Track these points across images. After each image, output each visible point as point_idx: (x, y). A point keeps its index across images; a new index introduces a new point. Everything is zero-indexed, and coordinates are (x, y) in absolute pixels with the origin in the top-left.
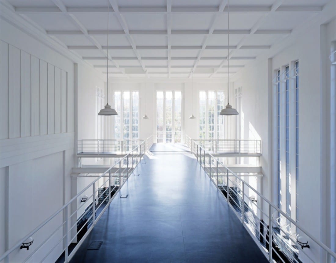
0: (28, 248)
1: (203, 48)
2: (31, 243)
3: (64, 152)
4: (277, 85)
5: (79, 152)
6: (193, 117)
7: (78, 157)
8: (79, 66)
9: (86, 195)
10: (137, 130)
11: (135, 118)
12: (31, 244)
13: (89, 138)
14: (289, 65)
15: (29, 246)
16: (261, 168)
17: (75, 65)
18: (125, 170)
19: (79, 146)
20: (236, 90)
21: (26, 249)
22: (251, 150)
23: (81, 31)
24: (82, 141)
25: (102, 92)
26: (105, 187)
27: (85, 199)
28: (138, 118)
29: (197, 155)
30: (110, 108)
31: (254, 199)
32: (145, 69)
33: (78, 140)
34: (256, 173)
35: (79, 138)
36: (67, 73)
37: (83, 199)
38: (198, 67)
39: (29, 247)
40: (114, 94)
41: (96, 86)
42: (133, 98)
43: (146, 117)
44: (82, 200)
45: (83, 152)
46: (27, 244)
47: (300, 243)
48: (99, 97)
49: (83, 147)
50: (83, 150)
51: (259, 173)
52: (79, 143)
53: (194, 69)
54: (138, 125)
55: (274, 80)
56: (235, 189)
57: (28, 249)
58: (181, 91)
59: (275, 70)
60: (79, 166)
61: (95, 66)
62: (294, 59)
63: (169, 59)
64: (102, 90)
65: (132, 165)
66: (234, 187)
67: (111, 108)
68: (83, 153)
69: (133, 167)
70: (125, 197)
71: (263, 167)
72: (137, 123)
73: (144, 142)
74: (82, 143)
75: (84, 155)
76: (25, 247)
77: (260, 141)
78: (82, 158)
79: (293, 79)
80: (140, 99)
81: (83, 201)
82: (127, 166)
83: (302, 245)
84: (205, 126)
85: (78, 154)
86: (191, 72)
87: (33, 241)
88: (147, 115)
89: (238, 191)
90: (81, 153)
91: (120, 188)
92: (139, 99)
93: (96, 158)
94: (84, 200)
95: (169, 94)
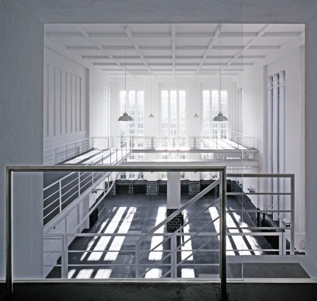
1: (204, 57)
4: (271, 90)
6: (196, 116)
8: (90, 72)
10: (142, 127)
11: (141, 116)
14: (279, 74)
17: (87, 70)
20: (238, 90)
23: (97, 47)
24: (93, 138)
25: (108, 91)
26: (112, 180)
28: (143, 116)
31: (252, 190)
32: (151, 72)
33: (90, 137)
36: (80, 78)
38: (200, 70)
40: (120, 93)
41: (104, 87)
42: (138, 97)
43: (151, 116)
47: (284, 223)
48: (106, 97)
49: (94, 143)
50: (94, 146)
51: (256, 167)
53: (197, 72)
54: (143, 123)
55: (269, 85)
56: (237, 183)
59: (269, 77)
61: (103, 70)
62: (283, 70)
63: (173, 65)
64: (108, 90)
66: (236, 181)
67: (128, 115)
72: (142, 120)
74: (93, 140)
77: (257, 138)
79: (282, 86)
83: (286, 224)
84: (208, 123)
86: (194, 74)
88: (152, 114)
89: (240, 184)
92: (144, 98)
94: (95, 191)
95: (173, 93)
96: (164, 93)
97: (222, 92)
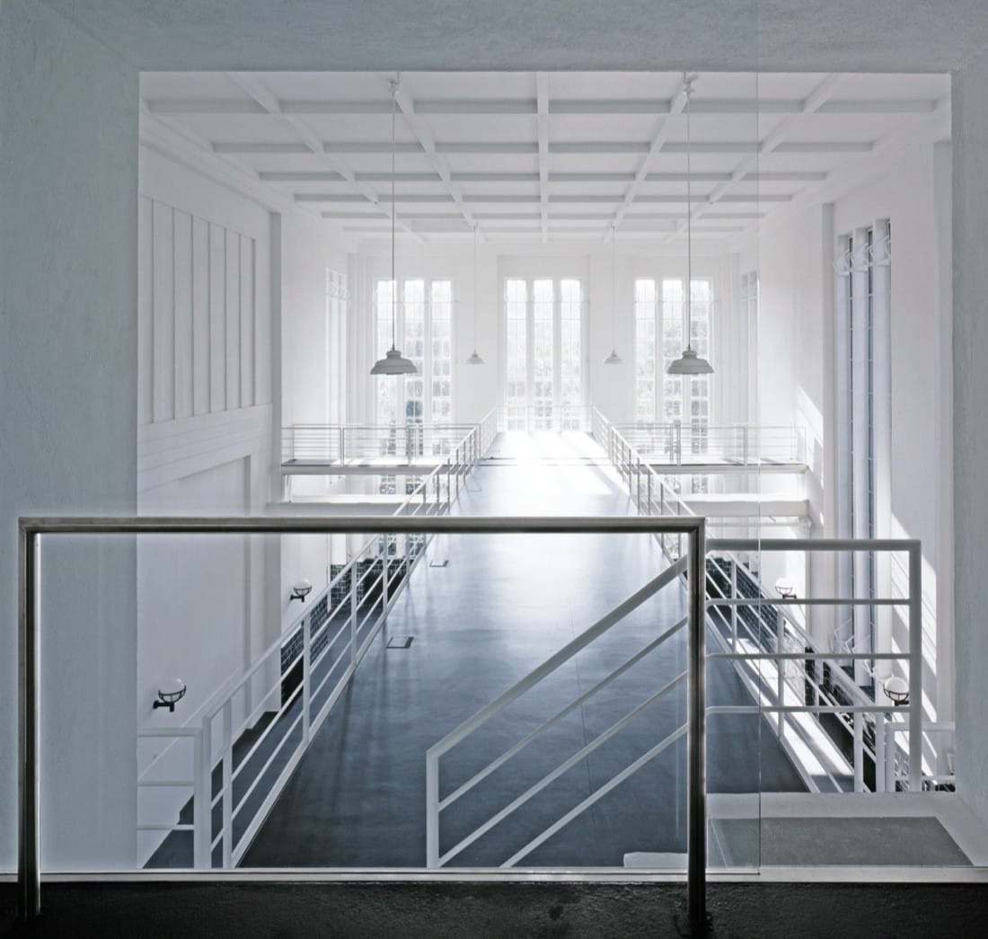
0: (171, 705)
1: (638, 178)
2: (181, 692)
3: (247, 459)
4: (847, 277)
5: (284, 460)
6: (613, 358)
7: (285, 475)
8: (284, 221)
9: (307, 581)
10: (446, 393)
11: (442, 358)
12: (180, 697)
13: (309, 419)
14: (871, 228)
15: (177, 700)
16: (807, 502)
17: (274, 216)
18: (419, 508)
19: (285, 443)
20: (745, 277)
21: (168, 708)
22: (785, 455)
23: (304, 146)
24: (293, 428)
25: (340, 283)
27: (303, 590)
28: (450, 358)
29: (621, 468)
30: (400, 358)
31: (788, 591)
32: (472, 222)
33: (283, 426)
34: (794, 519)
35: (285, 423)
36: (254, 241)
37: (296, 590)
38: (627, 216)
39: (176, 704)
40: (376, 287)
41: (327, 270)
42: (434, 300)
43: (475, 358)
44: (295, 595)
45: (294, 460)
46: (171, 695)
47: (890, 692)
48: (333, 299)
49: (296, 445)
50: (296, 453)
51: (801, 518)
52: (285, 434)
53: (616, 222)
54: (449, 380)
55: (841, 263)
57: (172, 710)
58: (581, 281)
59: (841, 237)
60: (286, 499)
61: (325, 215)
62: (884, 215)
63: (542, 199)
64: (340, 278)
65: (436, 495)
67: (402, 357)
68: (296, 463)
69: (438, 500)
70: (442, 564)
71: (811, 502)
72: (446, 372)
73: (472, 431)
74: (293, 434)
75: (296, 467)
76: (166, 704)
78: (293, 476)
79: (881, 266)
80: (456, 302)
81: (296, 597)
82: (425, 498)
83: (896, 697)
84: (652, 382)
85: (283, 466)
86: (608, 228)
87: (185, 690)
88: (478, 352)
89: (752, 572)
90: (290, 461)
91: (425, 548)
92: (452, 303)
93: (327, 477)
94: (300, 593)
95: (543, 286)
96: (515, 289)
97: (694, 284)
